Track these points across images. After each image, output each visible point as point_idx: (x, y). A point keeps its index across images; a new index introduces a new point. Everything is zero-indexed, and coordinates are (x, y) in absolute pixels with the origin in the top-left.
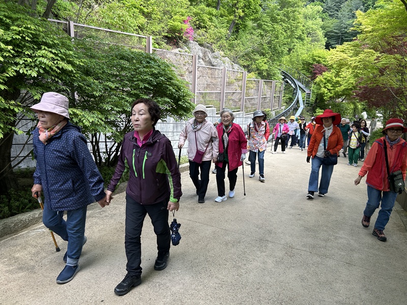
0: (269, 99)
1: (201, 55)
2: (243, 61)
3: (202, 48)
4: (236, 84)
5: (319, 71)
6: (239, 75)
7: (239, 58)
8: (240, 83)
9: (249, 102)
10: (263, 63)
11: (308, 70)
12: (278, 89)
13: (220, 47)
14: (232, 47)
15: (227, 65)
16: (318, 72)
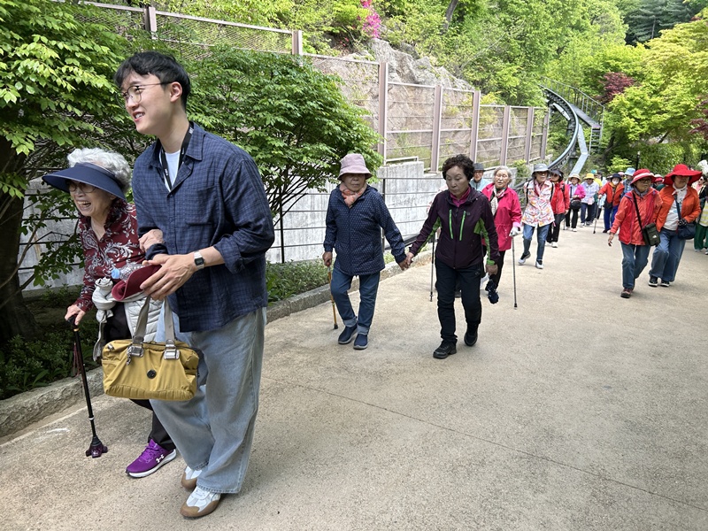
0: (521, 141)
1: (395, 65)
2: (472, 72)
3: (397, 51)
4: (460, 114)
5: (618, 86)
6: (466, 100)
7: (465, 67)
8: (468, 114)
9: (486, 148)
10: (509, 75)
11: (595, 86)
12: (538, 122)
13: (430, 49)
14: (451, 48)
15: (443, 81)
16: (614, 87)
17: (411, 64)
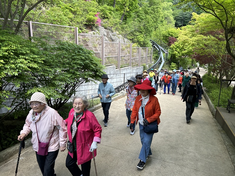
0: (145, 58)
1: (106, 34)
2: (129, 36)
3: (106, 30)
8: (128, 49)
9: (134, 60)
10: (141, 38)
11: (166, 40)
12: (149, 52)
14: (123, 28)
15: (121, 39)
16: (172, 41)
17: (111, 34)
